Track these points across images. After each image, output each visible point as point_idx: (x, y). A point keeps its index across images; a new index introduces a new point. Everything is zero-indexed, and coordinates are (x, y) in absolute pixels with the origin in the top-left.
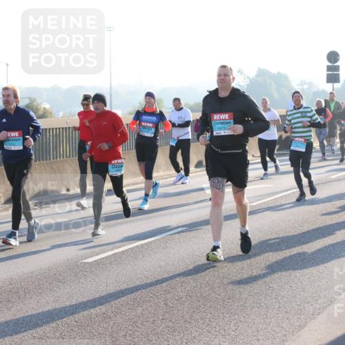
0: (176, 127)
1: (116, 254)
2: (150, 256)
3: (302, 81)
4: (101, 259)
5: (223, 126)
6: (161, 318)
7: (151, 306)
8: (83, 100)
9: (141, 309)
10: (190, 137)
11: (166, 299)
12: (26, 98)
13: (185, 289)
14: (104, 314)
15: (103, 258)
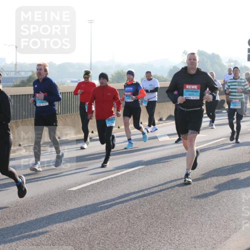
0: (149, 92)
1: (93, 184)
2: (118, 186)
3: (229, 59)
4: (82, 188)
5: (193, 93)
6: (125, 231)
7: (118, 222)
8: (85, 75)
9: (111, 224)
10: (157, 100)
11: (129, 217)
12: (30, 71)
13: (142, 210)
14: (84, 228)
15: (84, 188)
